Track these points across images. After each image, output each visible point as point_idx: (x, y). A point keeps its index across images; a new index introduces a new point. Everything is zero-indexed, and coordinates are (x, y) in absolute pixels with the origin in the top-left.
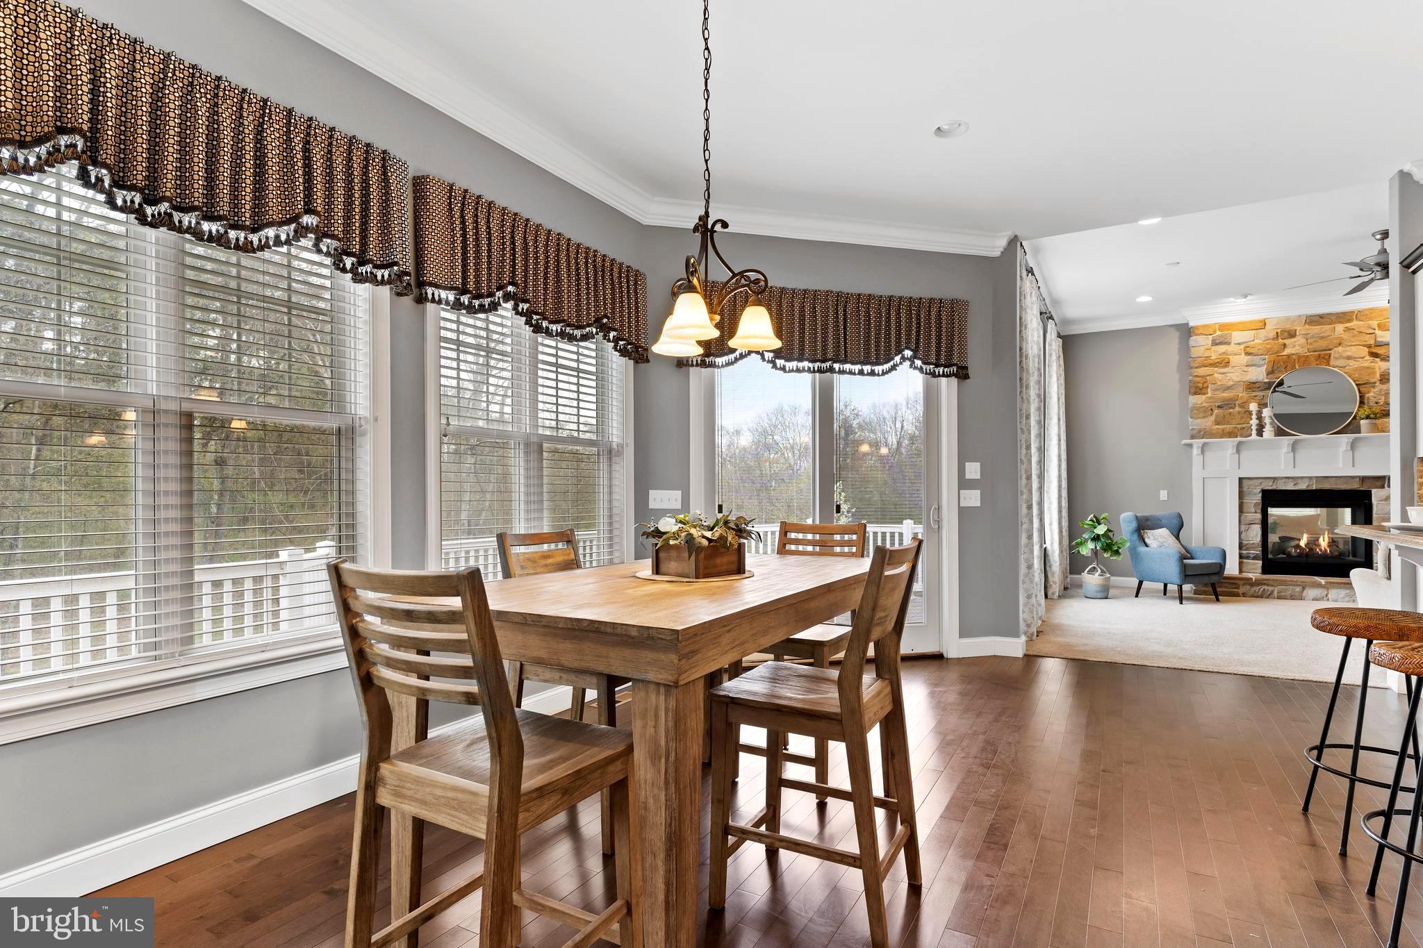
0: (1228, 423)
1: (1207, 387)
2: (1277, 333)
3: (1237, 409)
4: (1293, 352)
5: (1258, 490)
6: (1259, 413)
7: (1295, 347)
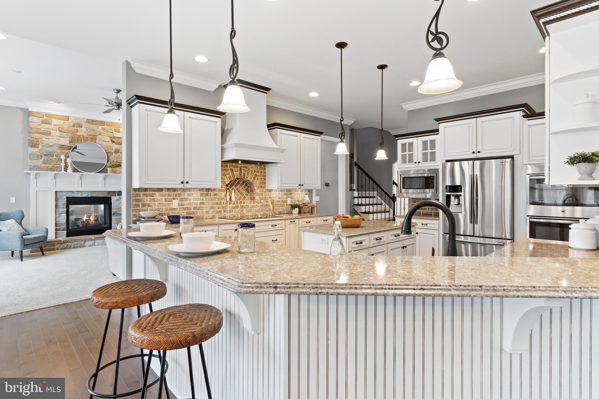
0: (50, 164)
1: (39, 144)
2: (74, 124)
3: (55, 157)
4: (81, 134)
5: (65, 197)
6: (65, 160)
7: (82, 132)
